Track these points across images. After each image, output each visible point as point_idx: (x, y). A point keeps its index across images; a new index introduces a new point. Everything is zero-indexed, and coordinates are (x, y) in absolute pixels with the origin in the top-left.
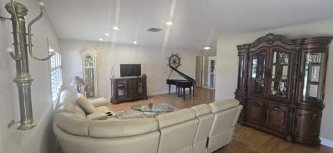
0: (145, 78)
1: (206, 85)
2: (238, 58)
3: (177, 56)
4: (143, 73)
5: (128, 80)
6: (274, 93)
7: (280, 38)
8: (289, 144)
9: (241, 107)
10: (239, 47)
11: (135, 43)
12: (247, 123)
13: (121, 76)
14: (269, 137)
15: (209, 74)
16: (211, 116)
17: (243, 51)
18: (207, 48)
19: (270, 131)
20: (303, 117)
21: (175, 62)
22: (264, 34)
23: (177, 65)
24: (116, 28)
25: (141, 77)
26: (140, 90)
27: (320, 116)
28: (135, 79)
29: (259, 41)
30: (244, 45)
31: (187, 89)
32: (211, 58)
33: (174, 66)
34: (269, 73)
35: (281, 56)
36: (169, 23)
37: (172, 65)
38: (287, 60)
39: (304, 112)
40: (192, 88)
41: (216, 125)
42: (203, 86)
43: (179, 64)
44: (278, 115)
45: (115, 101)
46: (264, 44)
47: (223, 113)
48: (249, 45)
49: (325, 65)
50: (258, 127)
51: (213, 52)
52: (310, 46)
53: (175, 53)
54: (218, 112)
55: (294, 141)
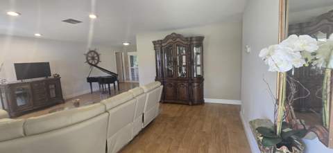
0: (57, 78)
1: (128, 79)
2: (154, 51)
3: (95, 52)
4: (53, 72)
5: (31, 84)
6: (180, 75)
7: (179, 36)
8: (190, 107)
9: (162, 87)
10: (154, 43)
11: (38, 35)
12: (166, 101)
13: (18, 79)
14: (180, 106)
15: (130, 68)
16: (144, 95)
17: (157, 45)
18: (126, 44)
19: (180, 102)
20: (196, 88)
21: (93, 58)
22: (169, 33)
23: (96, 61)
24: (13, 14)
25: (52, 77)
26: (53, 94)
27: (203, 85)
28: (42, 81)
29: (167, 38)
30: (158, 41)
31: (112, 85)
32: (130, 54)
33: (93, 63)
34: (175, 62)
35: (181, 49)
36: (93, 17)
37: (90, 62)
38: (184, 51)
39: (196, 84)
40: (116, 82)
41: (148, 102)
42: (125, 81)
43: (98, 61)
44: (183, 90)
45: (12, 115)
46: (170, 40)
47: (152, 92)
48: (161, 41)
49: (202, 54)
50: (173, 101)
51: (133, 47)
52: (195, 42)
53: (92, 49)
54: (148, 92)
55: (193, 105)
